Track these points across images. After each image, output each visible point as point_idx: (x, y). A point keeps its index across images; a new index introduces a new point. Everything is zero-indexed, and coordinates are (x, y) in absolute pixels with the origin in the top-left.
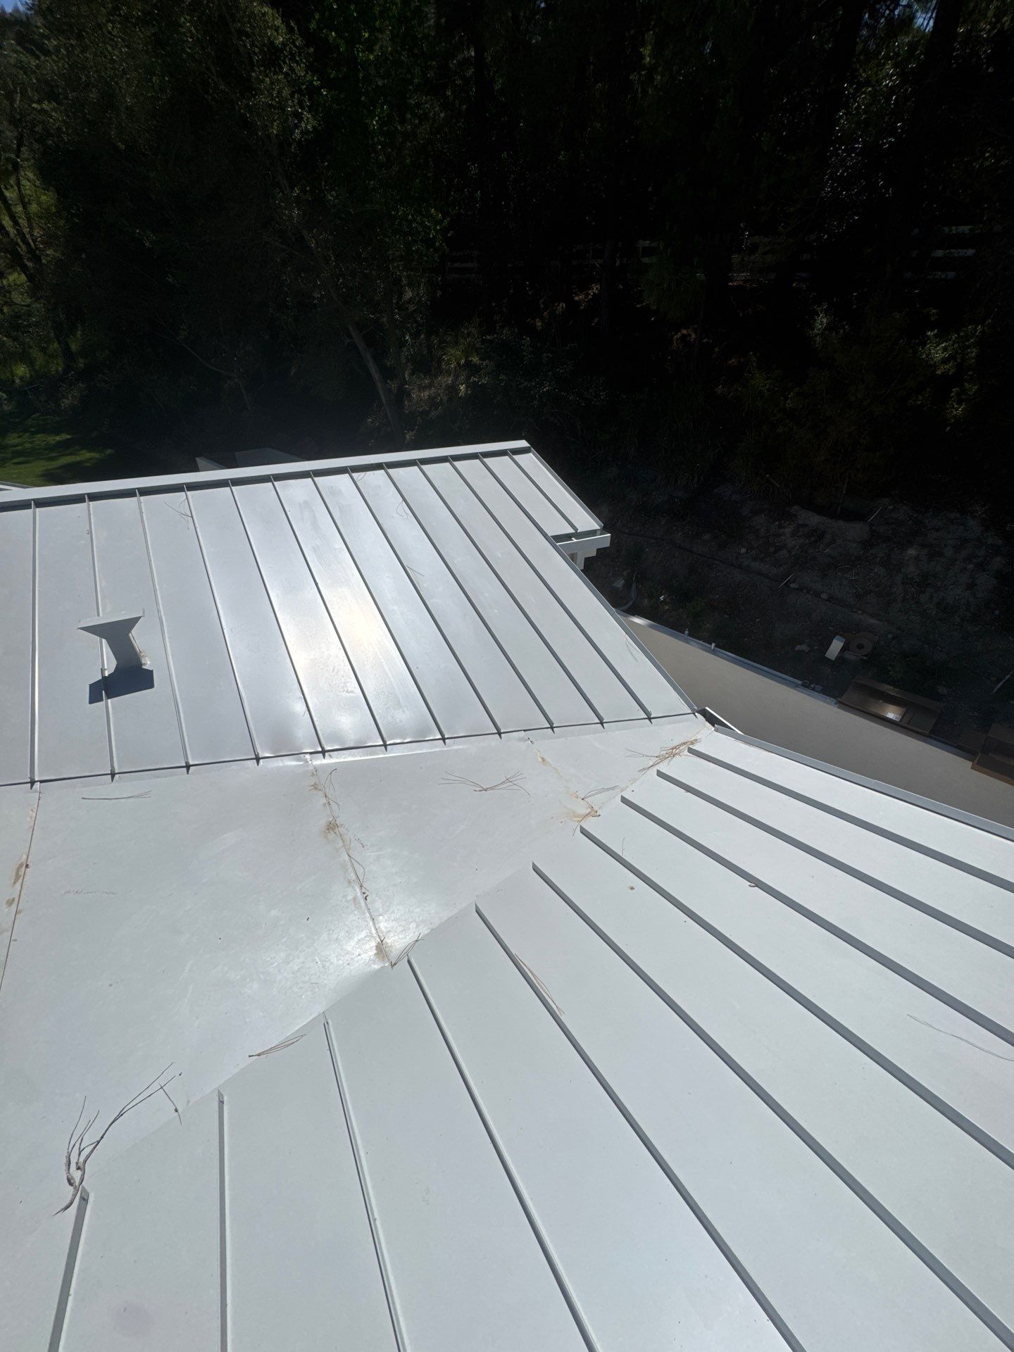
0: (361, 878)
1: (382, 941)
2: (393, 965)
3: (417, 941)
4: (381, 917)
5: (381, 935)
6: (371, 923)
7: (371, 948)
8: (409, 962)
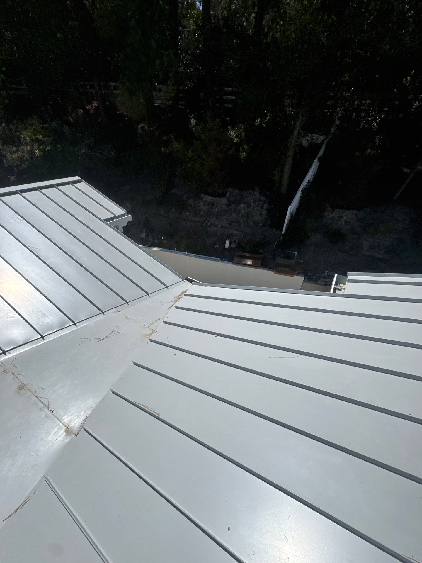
0: (47, 404)
1: (68, 427)
2: (76, 435)
3: (86, 419)
4: (64, 417)
5: (66, 425)
6: (59, 422)
7: (63, 433)
8: (85, 430)
